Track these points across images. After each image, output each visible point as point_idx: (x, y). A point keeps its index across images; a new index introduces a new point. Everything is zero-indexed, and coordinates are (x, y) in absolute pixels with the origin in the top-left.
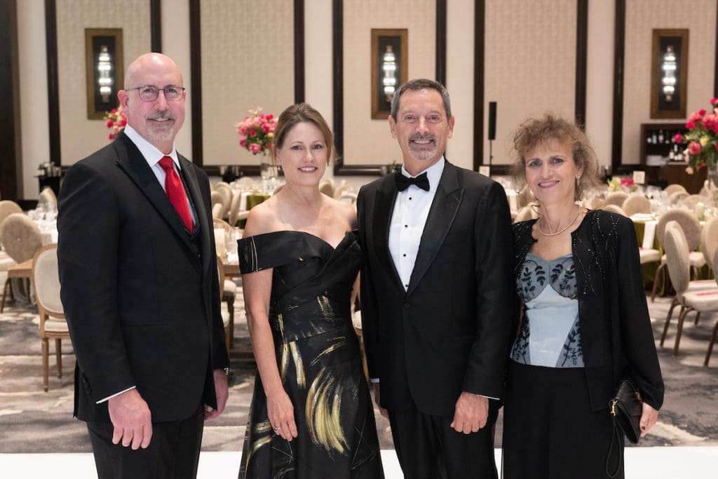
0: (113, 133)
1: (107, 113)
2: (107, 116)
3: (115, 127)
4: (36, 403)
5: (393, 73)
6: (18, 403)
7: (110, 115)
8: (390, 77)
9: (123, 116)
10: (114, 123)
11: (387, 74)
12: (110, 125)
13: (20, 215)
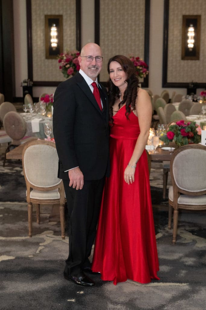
0: (61, 66)
1: (58, 55)
2: (59, 57)
3: (63, 62)
4: (24, 248)
5: (193, 38)
6: (13, 248)
7: (60, 56)
8: (191, 38)
9: (66, 57)
10: (62, 60)
11: (190, 38)
12: (60, 61)
13: (15, 113)
